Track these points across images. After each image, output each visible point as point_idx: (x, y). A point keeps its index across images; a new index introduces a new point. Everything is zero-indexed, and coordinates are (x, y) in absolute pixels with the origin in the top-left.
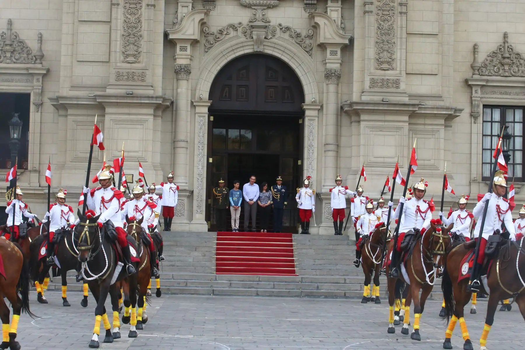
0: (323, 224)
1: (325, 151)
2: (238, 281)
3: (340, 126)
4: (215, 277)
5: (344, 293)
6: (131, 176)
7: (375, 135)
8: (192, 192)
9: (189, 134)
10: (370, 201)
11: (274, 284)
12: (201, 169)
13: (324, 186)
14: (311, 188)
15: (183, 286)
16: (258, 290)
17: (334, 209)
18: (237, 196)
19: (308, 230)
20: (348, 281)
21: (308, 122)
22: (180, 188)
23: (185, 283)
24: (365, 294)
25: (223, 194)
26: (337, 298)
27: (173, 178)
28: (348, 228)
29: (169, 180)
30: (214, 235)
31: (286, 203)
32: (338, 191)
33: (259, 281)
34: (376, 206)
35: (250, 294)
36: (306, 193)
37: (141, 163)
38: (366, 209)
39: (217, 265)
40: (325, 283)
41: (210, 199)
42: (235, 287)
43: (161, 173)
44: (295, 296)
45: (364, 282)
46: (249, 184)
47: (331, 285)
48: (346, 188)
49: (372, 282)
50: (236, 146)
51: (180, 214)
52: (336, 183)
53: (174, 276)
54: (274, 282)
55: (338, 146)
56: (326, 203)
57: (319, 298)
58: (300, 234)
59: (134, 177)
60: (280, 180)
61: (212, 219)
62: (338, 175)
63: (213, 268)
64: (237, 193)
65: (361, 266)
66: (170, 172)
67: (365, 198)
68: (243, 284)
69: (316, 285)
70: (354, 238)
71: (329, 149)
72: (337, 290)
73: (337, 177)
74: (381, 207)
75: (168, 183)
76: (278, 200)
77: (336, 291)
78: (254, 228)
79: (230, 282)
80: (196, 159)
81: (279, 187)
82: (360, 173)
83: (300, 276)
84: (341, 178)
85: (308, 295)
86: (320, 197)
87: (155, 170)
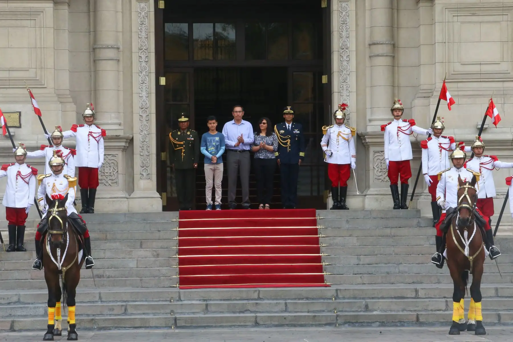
0: (372, 190)
1: (370, 57)
2: (221, 300)
3: (398, 10)
4: (178, 294)
5: (416, 316)
6: (17, 116)
7: (462, 23)
8: (131, 141)
9: (120, 35)
10: (459, 144)
11: (286, 303)
12: (144, 98)
13: (370, 121)
14: (348, 126)
15: (120, 313)
16: (258, 315)
17: (390, 162)
18: (214, 144)
19: (345, 201)
20: (421, 294)
21: (338, 4)
22: (108, 133)
23: (123, 308)
24: (456, 318)
25: (187, 142)
26: (403, 326)
27: (93, 115)
28: (417, 196)
29: (87, 119)
30: (174, 217)
31: (302, 154)
32: (396, 129)
33: (259, 298)
34: (470, 154)
35: (242, 324)
36: (339, 135)
37: (31, 89)
38: (452, 159)
39: (182, 272)
40: (379, 298)
41: (164, 152)
42: (214, 312)
43: (71, 107)
44: (326, 324)
45: (452, 295)
46: (233, 122)
47: (391, 302)
48: (412, 123)
49: (468, 293)
50: (209, 54)
51: (110, 182)
52: (393, 115)
53: (102, 295)
54: (286, 299)
55: (394, 46)
56: (375, 152)
57: (370, 326)
58: (331, 209)
59: (22, 118)
60: (289, 113)
61: (169, 189)
62: (396, 99)
63: (174, 278)
64: (214, 138)
65: (445, 265)
66: (88, 106)
67: (447, 141)
68: (229, 305)
69: (364, 302)
70: (430, 214)
71: (377, 53)
72: (403, 311)
73: (394, 103)
74: (479, 155)
75: (86, 125)
76: (289, 150)
77: (401, 313)
78: (246, 202)
79: (205, 303)
80: (136, 80)
81: (289, 125)
82: (438, 94)
83: (334, 288)
84: (401, 104)
85: (349, 322)
86: (363, 141)
87: (61, 102)
